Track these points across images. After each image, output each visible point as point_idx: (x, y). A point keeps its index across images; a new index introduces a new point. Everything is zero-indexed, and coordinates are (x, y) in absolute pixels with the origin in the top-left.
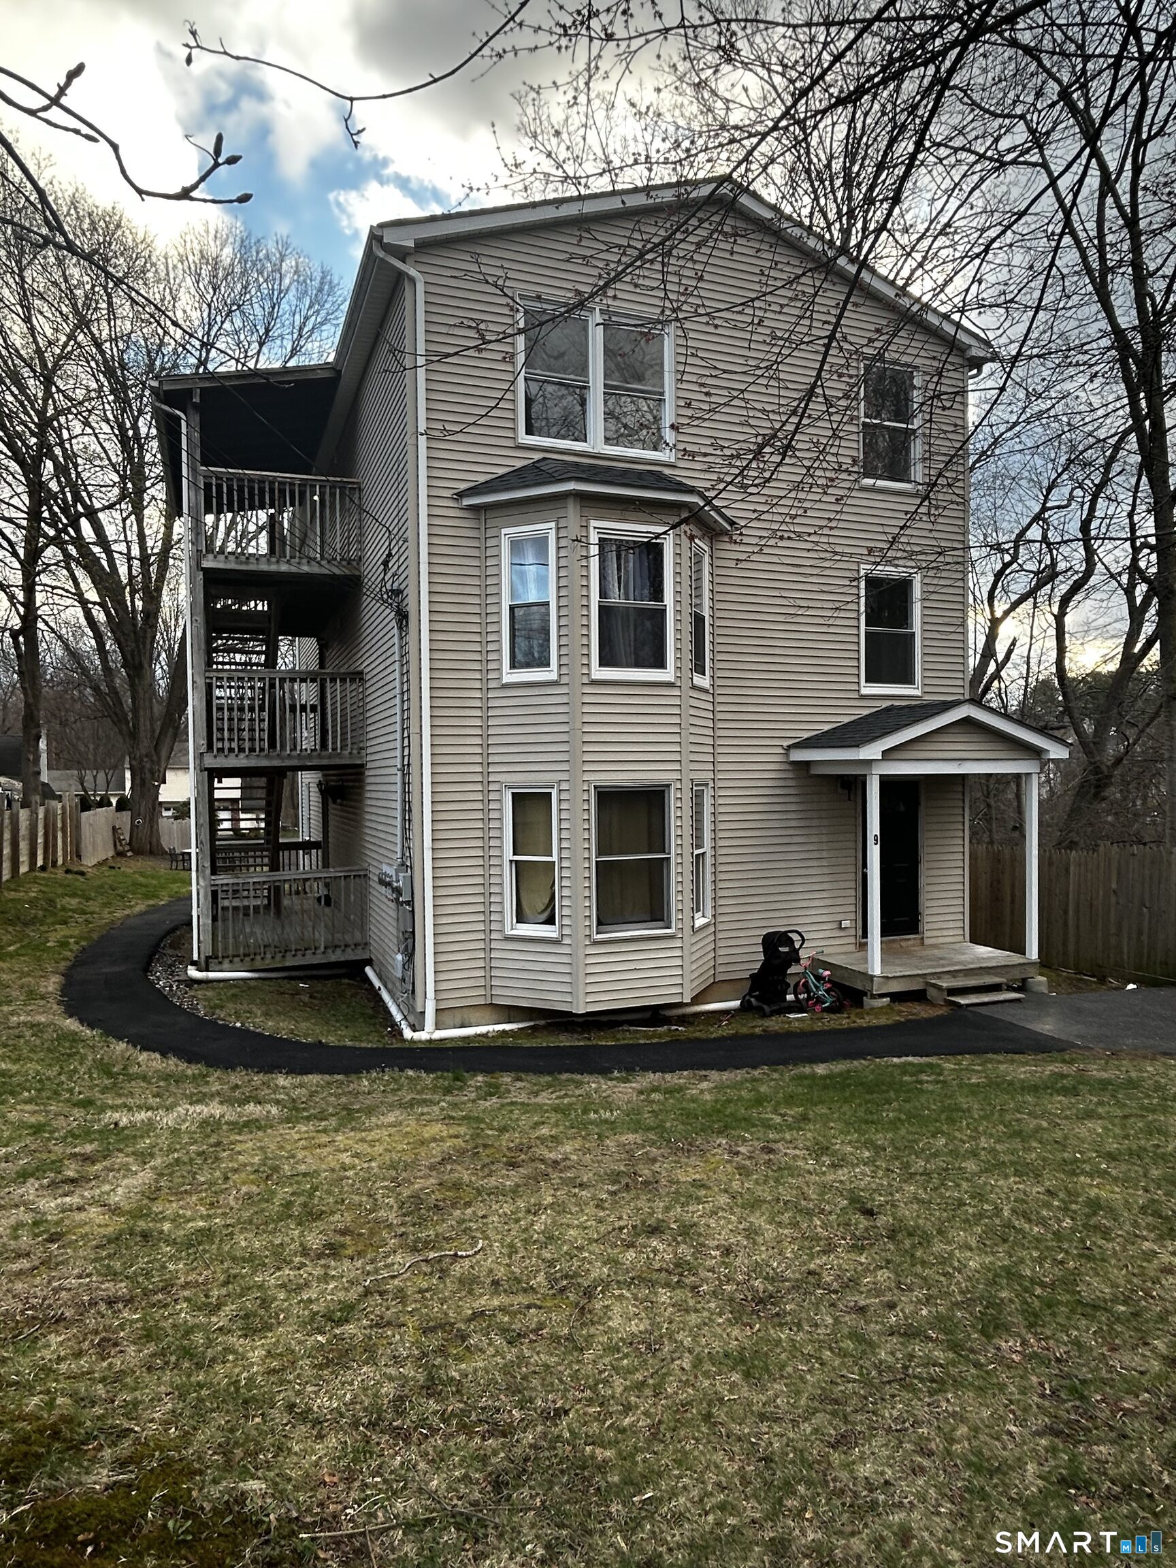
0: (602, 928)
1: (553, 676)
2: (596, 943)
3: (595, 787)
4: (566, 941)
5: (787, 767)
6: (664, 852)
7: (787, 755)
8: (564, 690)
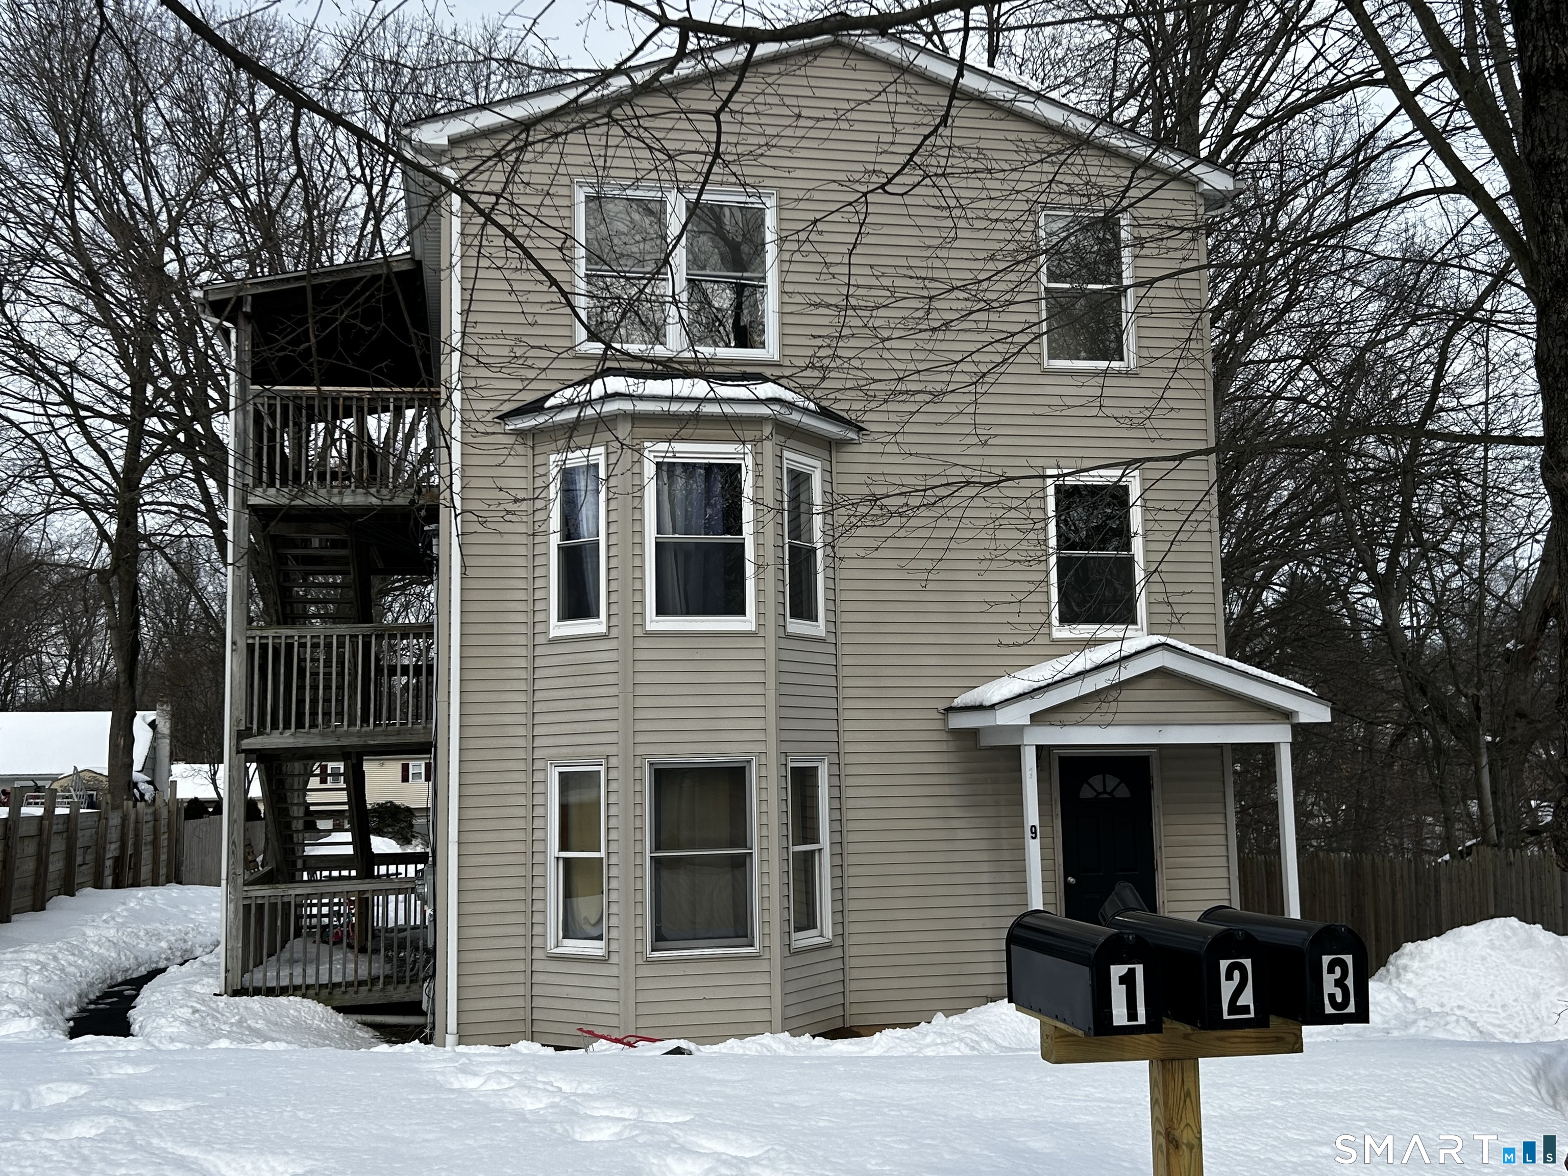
0: (661, 944)
1: (602, 629)
2: (650, 962)
3: (651, 764)
4: (614, 959)
5: (944, 736)
6: (745, 847)
7: (945, 721)
8: (613, 644)
